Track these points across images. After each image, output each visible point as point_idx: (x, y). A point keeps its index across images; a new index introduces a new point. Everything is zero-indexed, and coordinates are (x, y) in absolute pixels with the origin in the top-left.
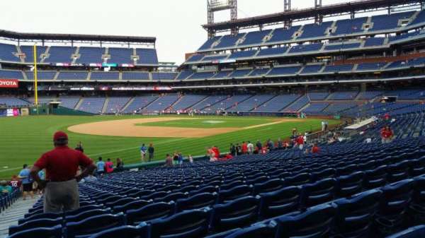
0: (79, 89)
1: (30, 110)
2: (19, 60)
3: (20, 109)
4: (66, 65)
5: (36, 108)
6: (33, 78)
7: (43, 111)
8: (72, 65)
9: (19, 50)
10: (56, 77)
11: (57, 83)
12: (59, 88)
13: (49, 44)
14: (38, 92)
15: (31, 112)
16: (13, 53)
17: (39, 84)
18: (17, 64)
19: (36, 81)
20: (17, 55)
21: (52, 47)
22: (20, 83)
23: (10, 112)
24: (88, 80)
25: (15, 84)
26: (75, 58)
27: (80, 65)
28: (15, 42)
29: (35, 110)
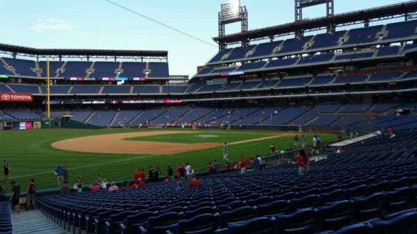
0: (90, 103)
1: (42, 123)
2: (35, 75)
3: (32, 123)
4: (80, 79)
5: (48, 121)
6: (46, 92)
7: (55, 124)
8: (86, 79)
9: (37, 66)
10: (70, 91)
11: (70, 97)
12: (72, 102)
13: (66, 59)
14: (51, 105)
15: (44, 126)
16: (31, 68)
17: (52, 98)
18: (33, 79)
19: (49, 95)
20: (34, 70)
21: (69, 63)
22: (34, 97)
23: (23, 126)
24: (100, 94)
25: (29, 98)
26: (90, 73)
27: (93, 79)
28: (34, 58)
29: (47, 123)
